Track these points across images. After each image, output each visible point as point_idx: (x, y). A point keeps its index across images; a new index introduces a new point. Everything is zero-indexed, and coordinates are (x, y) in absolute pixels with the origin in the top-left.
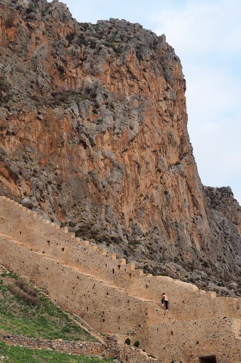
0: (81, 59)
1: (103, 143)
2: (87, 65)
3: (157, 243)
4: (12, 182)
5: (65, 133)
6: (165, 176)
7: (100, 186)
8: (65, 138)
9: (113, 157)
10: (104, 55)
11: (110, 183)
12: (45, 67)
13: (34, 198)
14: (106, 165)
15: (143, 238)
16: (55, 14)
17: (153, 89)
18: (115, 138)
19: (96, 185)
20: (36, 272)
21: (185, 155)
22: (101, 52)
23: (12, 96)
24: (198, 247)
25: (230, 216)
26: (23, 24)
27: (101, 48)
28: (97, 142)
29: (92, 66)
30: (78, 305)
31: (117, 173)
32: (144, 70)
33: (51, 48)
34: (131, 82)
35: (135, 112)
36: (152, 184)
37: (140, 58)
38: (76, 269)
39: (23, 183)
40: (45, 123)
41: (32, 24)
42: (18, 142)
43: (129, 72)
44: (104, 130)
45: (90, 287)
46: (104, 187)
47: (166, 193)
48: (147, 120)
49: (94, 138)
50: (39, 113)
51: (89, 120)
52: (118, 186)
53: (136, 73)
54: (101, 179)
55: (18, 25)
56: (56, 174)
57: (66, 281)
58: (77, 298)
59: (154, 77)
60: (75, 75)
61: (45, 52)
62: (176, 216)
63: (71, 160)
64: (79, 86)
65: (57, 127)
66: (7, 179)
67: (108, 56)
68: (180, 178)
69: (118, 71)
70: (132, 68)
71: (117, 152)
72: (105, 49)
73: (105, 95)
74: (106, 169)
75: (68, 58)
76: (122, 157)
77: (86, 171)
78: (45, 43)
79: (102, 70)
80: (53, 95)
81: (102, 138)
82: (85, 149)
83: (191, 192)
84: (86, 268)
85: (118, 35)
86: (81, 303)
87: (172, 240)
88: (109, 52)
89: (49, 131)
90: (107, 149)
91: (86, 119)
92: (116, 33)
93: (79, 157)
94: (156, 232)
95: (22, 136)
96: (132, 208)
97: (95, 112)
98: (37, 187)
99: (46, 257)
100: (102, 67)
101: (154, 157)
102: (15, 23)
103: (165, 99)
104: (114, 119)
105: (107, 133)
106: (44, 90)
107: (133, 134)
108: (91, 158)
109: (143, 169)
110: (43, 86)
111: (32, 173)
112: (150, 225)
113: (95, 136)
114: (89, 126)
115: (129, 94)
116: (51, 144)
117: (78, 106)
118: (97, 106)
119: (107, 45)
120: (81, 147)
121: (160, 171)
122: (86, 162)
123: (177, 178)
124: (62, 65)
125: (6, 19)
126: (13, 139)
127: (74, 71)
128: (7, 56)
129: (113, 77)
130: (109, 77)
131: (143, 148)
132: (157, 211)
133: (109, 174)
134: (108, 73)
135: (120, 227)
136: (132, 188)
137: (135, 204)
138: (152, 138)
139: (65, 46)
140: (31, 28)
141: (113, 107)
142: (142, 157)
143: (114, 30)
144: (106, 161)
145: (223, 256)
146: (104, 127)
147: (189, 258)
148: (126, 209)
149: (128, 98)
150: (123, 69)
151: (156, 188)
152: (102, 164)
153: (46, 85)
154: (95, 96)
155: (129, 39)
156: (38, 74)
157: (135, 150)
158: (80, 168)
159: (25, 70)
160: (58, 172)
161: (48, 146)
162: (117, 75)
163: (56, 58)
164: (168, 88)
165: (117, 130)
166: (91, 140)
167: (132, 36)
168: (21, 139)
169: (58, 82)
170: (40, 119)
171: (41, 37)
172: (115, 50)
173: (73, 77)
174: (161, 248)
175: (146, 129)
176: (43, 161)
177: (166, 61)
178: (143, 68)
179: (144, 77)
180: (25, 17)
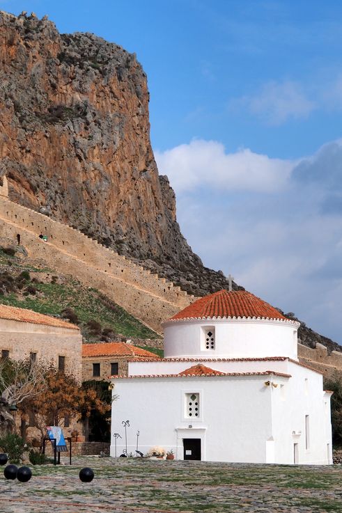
0: (70, 78)
1: (93, 157)
2: (76, 84)
3: (134, 241)
4: (32, 193)
5: (64, 148)
6: (138, 183)
7: (92, 194)
8: (64, 152)
9: (101, 169)
10: (92, 76)
11: (99, 191)
12: (41, 83)
13: (49, 207)
14: (95, 176)
15: (124, 237)
16: (46, 32)
17: (129, 106)
18: (103, 152)
19: (89, 193)
20: (103, 285)
21: (150, 162)
22: (89, 73)
23: (25, 116)
24: (160, 242)
25: (166, 203)
26: (22, 43)
27: (88, 70)
28: (89, 156)
29: (81, 86)
30: (139, 312)
31: (105, 183)
32: (123, 90)
33: (45, 66)
34: (113, 101)
35: (116, 129)
36: (128, 191)
37: (120, 78)
38: (137, 287)
39: (40, 194)
40: (50, 139)
41: (30, 43)
42: (32, 158)
43: (112, 92)
44: (94, 145)
45: (149, 301)
46: (95, 194)
47: (139, 198)
48: (126, 136)
49: (86, 152)
50: (46, 132)
51: (81, 135)
52: (105, 193)
53: (117, 93)
54: (92, 187)
55: (18, 44)
56: (60, 184)
57: (129, 295)
58: (139, 307)
59: (130, 95)
60: (65, 91)
61: (41, 70)
62: (145, 217)
63: (70, 171)
64: (69, 101)
65: (58, 142)
66: (28, 191)
67: (95, 77)
68: (147, 183)
69: (102, 91)
70: (114, 89)
71: (104, 165)
72: (92, 71)
73: (93, 113)
74: (95, 179)
75: (59, 76)
76: (108, 168)
77: (81, 182)
78: (40, 61)
79: (90, 90)
80: (50, 110)
81: (93, 153)
82: (80, 161)
83: (154, 194)
84: (143, 286)
85: (99, 55)
86: (142, 311)
87: (143, 238)
88: (96, 74)
89: (53, 146)
90: (96, 161)
91: (79, 134)
92: (97, 52)
93: (76, 169)
94: (133, 232)
95: (35, 152)
96: (115, 212)
97: (86, 129)
98: (51, 198)
99: (110, 276)
100: (89, 86)
101: (130, 167)
102: (15, 42)
103: (137, 114)
104: (102, 135)
105: (96, 148)
106: (42, 106)
107: (116, 148)
108: (85, 170)
109: (122, 178)
110: (41, 102)
111: (45, 185)
112: (128, 226)
113: (87, 150)
114: (82, 141)
115: (112, 111)
116: (55, 158)
117: (73, 122)
118: (88, 123)
119: (93, 67)
120: (77, 160)
121: (134, 179)
122: (80, 173)
123: (145, 184)
124: (55, 82)
125: (9, 39)
126: (28, 155)
127: (64, 87)
128: (11, 73)
129: (98, 96)
130: (95, 96)
131: (122, 160)
132: (132, 213)
133: (99, 184)
134: (94, 92)
135: (108, 228)
136: (115, 195)
137: (117, 208)
138: (129, 151)
139: (57, 64)
140: (29, 47)
141: (100, 125)
142: (122, 168)
143: (94, 48)
144: (96, 172)
145: (175, 248)
146: (94, 143)
147: (156, 253)
148: (111, 213)
149: (111, 115)
150: (107, 89)
151: (132, 194)
152: (92, 175)
153: (43, 101)
154: (85, 114)
155: (109, 59)
156: (36, 91)
157: (117, 162)
158: (77, 178)
159: (26, 87)
160: (61, 182)
161: (53, 160)
162: (101, 94)
163: (49, 75)
164: (140, 104)
165: (104, 146)
166: (84, 154)
167: (112, 57)
168: (34, 155)
169: (51, 97)
170: (47, 137)
171: (37, 56)
172: (100, 72)
173: (64, 93)
174: (138, 246)
175: (125, 143)
176: (50, 173)
177: (137, 78)
178: (122, 88)
179: (123, 97)
180: (23, 36)
